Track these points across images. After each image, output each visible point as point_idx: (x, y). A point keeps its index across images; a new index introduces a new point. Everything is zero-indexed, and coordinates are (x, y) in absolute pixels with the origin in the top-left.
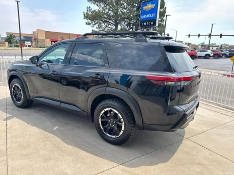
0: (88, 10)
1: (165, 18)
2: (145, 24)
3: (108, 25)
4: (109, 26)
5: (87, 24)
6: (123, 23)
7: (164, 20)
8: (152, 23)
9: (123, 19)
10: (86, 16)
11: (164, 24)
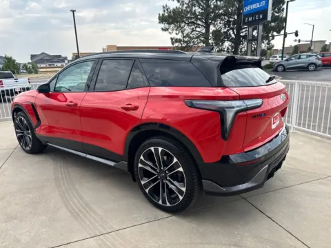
0: (164, 11)
1: (285, 6)
2: (250, 19)
3: (196, 27)
4: (198, 29)
5: (163, 29)
6: (219, 22)
7: (283, 10)
8: (261, 16)
9: (218, 16)
10: (162, 19)
11: (284, 15)
